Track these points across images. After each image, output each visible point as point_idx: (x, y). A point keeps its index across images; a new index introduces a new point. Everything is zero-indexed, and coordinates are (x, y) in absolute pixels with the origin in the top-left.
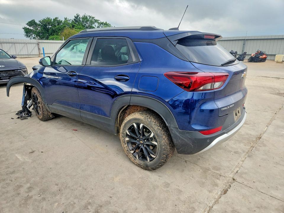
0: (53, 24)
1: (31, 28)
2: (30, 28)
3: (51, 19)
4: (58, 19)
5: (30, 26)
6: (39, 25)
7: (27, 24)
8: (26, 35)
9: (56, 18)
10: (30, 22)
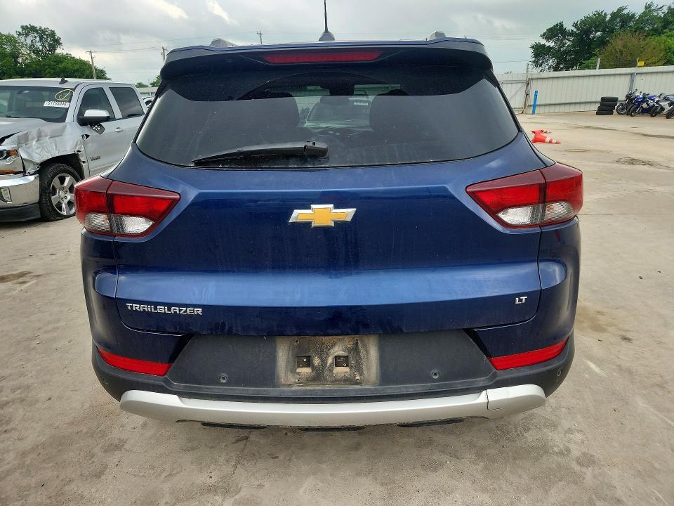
0: (607, 27)
1: (551, 44)
2: (547, 44)
3: (605, 14)
4: (625, 12)
5: (548, 39)
6: (572, 34)
7: (543, 35)
8: (534, 62)
9: (620, 10)
10: (550, 30)
